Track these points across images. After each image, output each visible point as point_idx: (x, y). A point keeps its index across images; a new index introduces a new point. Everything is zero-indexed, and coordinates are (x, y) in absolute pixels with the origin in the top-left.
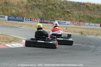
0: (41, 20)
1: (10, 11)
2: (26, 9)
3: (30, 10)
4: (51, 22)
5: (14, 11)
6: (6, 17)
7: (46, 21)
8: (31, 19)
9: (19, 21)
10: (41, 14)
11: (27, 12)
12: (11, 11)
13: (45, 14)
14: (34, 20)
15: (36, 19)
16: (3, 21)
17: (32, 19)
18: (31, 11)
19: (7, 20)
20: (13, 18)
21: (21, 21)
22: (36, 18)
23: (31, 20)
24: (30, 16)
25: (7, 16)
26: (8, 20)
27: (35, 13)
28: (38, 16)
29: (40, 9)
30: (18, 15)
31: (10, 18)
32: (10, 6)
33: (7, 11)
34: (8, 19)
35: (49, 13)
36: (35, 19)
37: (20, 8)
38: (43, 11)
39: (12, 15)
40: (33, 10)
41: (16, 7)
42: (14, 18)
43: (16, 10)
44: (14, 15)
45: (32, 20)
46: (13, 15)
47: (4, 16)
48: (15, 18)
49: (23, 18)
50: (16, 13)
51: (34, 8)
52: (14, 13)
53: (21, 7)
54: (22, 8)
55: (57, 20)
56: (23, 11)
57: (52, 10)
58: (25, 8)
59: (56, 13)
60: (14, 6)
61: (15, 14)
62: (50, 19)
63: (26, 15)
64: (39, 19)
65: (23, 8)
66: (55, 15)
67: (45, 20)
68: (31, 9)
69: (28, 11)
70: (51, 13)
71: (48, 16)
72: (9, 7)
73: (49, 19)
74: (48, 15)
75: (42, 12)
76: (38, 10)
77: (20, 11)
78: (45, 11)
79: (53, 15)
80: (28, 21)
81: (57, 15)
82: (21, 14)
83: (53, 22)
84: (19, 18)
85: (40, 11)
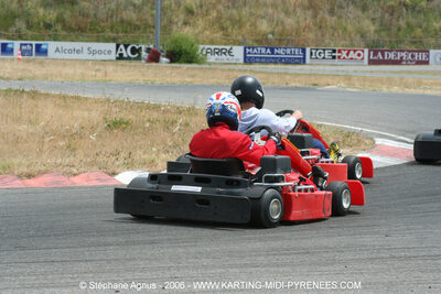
0: (375, 54)
1: (248, 24)
2: (310, 13)
3: (327, 16)
4: (413, 56)
5: (264, 26)
6: (238, 52)
7: (392, 56)
8: (334, 51)
9: (288, 62)
10: (372, 28)
11: (315, 24)
12: (254, 25)
13: (384, 27)
14: (348, 54)
15: (355, 51)
16: (232, 67)
17: (340, 51)
18: (331, 20)
19: (242, 61)
20: (264, 52)
21: (297, 63)
22: (353, 45)
23: (334, 57)
24: (327, 41)
25: (242, 48)
26: (245, 61)
27: (345, 29)
28: (359, 36)
29: (364, 9)
30: (283, 40)
31: (253, 53)
32: (247, 9)
33: (240, 27)
34: (245, 57)
35: (402, 23)
36: (352, 52)
37: (287, 13)
38: (378, 15)
39: (257, 41)
40: (340, 17)
41: (270, 11)
42: (269, 51)
43: (271, 20)
44: (267, 39)
45: (337, 54)
46: (262, 41)
47: (228, 48)
48: (273, 53)
49: (304, 51)
50: (273, 33)
51: (341, 7)
52: (265, 35)
53: (291, 9)
54: (294, 10)
55: (435, 48)
56: (298, 22)
57: (414, 8)
58: (305, 8)
59: (428, 21)
60: (265, 5)
61: (270, 36)
62: (408, 48)
63: (311, 36)
64: (366, 51)
65: (298, 10)
66: (426, 31)
67: (391, 51)
68: (332, 12)
69: (321, 22)
70: (412, 21)
71: (401, 34)
72: (244, 12)
73: (402, 46)
74: (399, 30)
75: (373, 20)
76: (360, 13)
77: (290, 22)
78: (387, 15)
79: (419, 30)
80: (324, 62)
81: (435, 30)
82: (294, 34)
83: (422, 56)
84: (288, 52)
85: (368, 17)
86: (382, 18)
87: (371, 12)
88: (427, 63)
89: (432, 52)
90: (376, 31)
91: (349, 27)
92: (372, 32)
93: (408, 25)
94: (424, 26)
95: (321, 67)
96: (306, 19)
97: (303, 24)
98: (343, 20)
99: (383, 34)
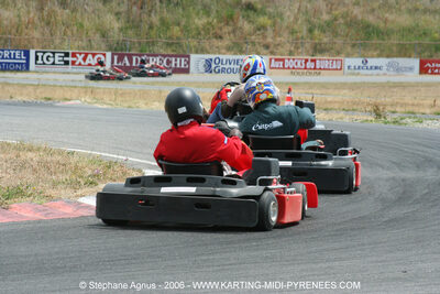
0: (121, 59)
2: (34, 4)
3: (58, 9)
4: (169, 62)
8: (67, 55)
9: (5, 68)
10: (116, 25)
11: (42, 19)
13: (132, 24)
14: (84, 59)
15: (94, 55)
17: (74, 55)
18: (63, 14)
21: (18, 70)
22: (91, 48)
23: (67, 63)
24: (57, 41)
27: (82, 26)
28: (98, 35)
35: (155, 19)
36: (90, 56)
37: (4, 4)
38: (123, 8)
40: (74, 10)
45: (70, 59)
49: (27, 54)
55: (197, 52)
56: (19, 16)
59: (188, 17)
62: (162, 51)
63: (36, 34)
64: (109, 54)
66: (186, 30)
68: (63, 4)
69: (49, 15)
70: (168, 16)
71: (153, 33)
73: (156, 49)
74: (151, 27)
75: (117, 14)
76: (100, 5)
77: (8, 15)
78: (135, 8)
79: (176, 29)
80: (54, 68)
81: (197, 29)
82: (14, 31)
83: (180, 63)
84: (6, 55)
85: (110, 11)
86: (129, 11)
87: (114, 4)
88: (186, 71)
89: (194, 57)
90: (121, 30)
91: (86, 24)
92: (116, 30)
93: (163, 21)
94: (183, 23)
95: (51, 76)
96: (29, 12)
97: (25, 19)
98: (78, 15)
99: (130, 32)
